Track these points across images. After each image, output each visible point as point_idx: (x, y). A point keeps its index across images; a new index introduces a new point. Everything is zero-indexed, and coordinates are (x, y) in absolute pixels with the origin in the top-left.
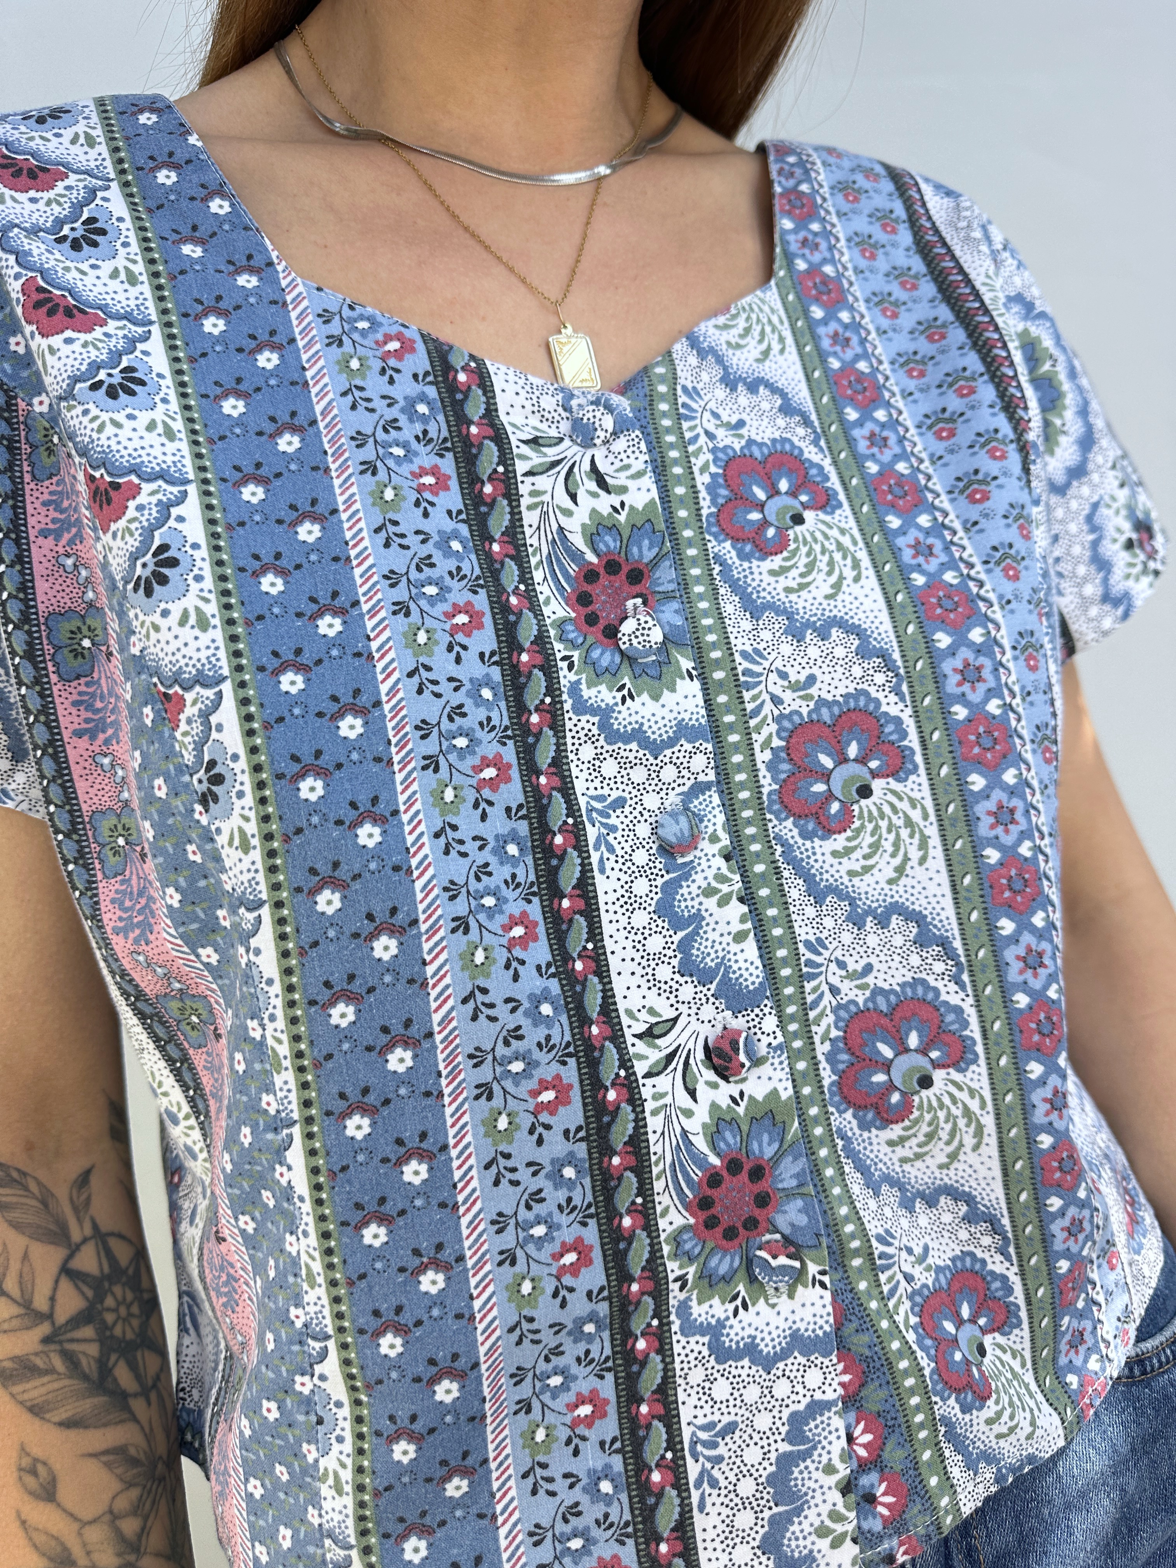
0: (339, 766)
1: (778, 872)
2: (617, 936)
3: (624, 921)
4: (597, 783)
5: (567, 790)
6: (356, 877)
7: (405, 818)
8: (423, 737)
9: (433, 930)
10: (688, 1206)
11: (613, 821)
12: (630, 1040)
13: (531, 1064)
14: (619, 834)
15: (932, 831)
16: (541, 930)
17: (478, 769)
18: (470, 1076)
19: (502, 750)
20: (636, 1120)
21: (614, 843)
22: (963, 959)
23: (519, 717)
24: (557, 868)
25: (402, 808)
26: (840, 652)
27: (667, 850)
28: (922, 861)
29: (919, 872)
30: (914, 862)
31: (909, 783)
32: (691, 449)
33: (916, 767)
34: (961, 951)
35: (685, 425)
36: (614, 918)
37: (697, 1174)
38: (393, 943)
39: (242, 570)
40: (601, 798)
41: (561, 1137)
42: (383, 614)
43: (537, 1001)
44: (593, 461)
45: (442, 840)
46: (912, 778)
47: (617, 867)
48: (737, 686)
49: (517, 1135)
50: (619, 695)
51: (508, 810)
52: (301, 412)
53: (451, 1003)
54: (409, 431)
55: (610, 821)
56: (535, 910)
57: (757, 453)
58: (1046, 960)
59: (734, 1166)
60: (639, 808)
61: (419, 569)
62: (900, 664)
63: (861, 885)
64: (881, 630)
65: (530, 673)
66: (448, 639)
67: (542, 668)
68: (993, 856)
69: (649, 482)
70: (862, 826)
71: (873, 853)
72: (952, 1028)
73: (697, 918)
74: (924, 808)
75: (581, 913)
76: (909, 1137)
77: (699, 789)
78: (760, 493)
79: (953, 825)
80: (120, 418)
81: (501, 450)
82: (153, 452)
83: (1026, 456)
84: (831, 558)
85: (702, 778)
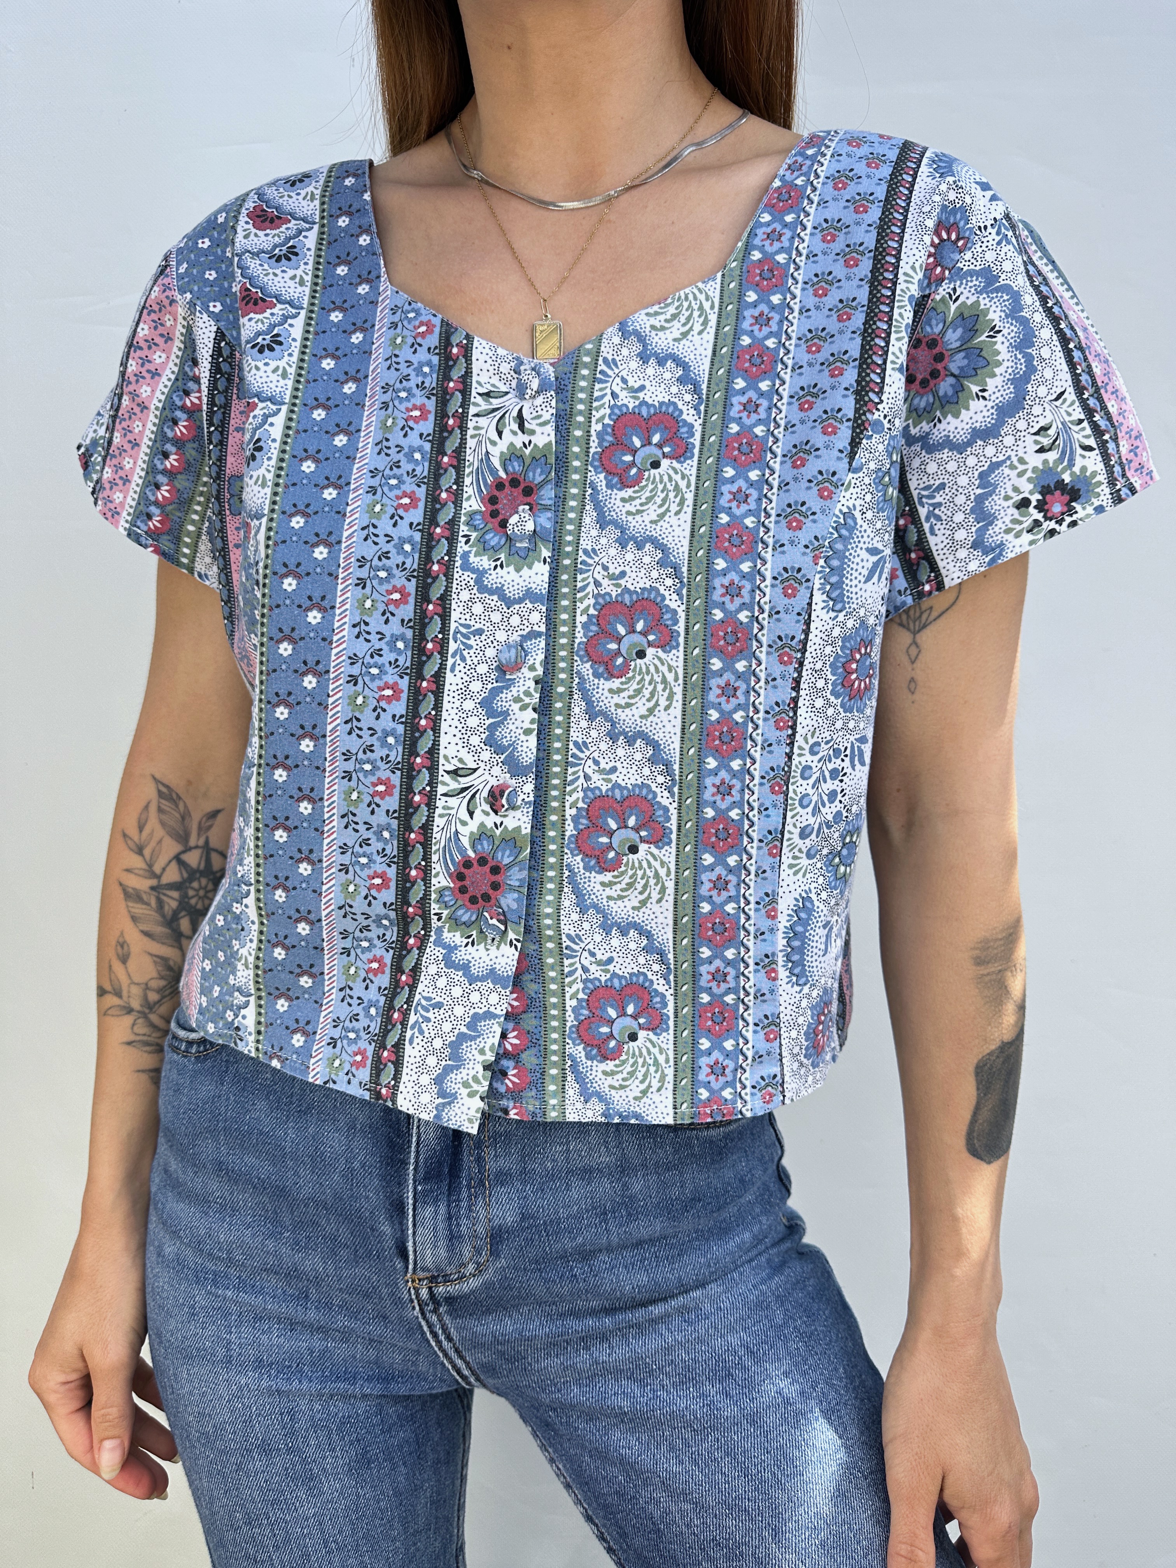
0: (309, 574)
1: (571, 695)
2: (451, 711)
3: (458, 704)
4: (468, 616)
5: (445, 617)
6: (302, 639)
7: (338, 612)
8: (360, 567)
9: (337, 679)
10: (450, 876)
11: (471, 642)
12: (441, 772)
13: (376, 768)
14: (472, 652)
15: (678, 690)
16: (404, 695)
17: (390, 593)
18: (342, 765)
19: (406, 583)
20: (428, 817)
21: (467, 656)
22: (677, 778)
23: (425, 565)
24: (425, 662)
25: (338, 605)
26: (647, 560)
27: (501, 668)
28: (667, 708)
29: (663, 715)
30: (662, 708)
31: (671, 654)
32: (596, 404)
33: (678, 645)
34: (677, 772)
36: (452, 700)
37: (458, 858)
38: (315, 680)
39: (295, 457)
40: (468, 626)
41: (384, 813)
42: (361, 491)
43: (387, 734)
44: (521, 410)
45: (357, 630)
46: (674, 651)
47: (463, 671)
48: (574, 570)
49: (361, 805)
50: (494, 564)
51: (403, 621)
52: (362, 370)
53: (339, 721)
54: (414, 382)
55: (468, 642)
56: (404, 683)
57: (644, 412)
58: (733, 792)
59: (482, 861)
60: (492, 638)
61: (391, 469)
62: (685, 575)
63: (622, 715)
64: (680, 551)
65: (439, 540)
66: (393, 511)
67: (447, 539)
68: (714, 715)
69: (550, 429)
70: (634, 677)
71: (636, 696)
72: (659, 819)
73: (506, 714)
74: (676, 673)
75: (432, 692)
76: (616, 883)
77: (533, 635)
78: (637, 442)
79: (693, 689)
80: (260, 364)
81: (464, 399)
82: (271, 385)
83: (862, 432)
84: (667, 495)
85: (536, 628)
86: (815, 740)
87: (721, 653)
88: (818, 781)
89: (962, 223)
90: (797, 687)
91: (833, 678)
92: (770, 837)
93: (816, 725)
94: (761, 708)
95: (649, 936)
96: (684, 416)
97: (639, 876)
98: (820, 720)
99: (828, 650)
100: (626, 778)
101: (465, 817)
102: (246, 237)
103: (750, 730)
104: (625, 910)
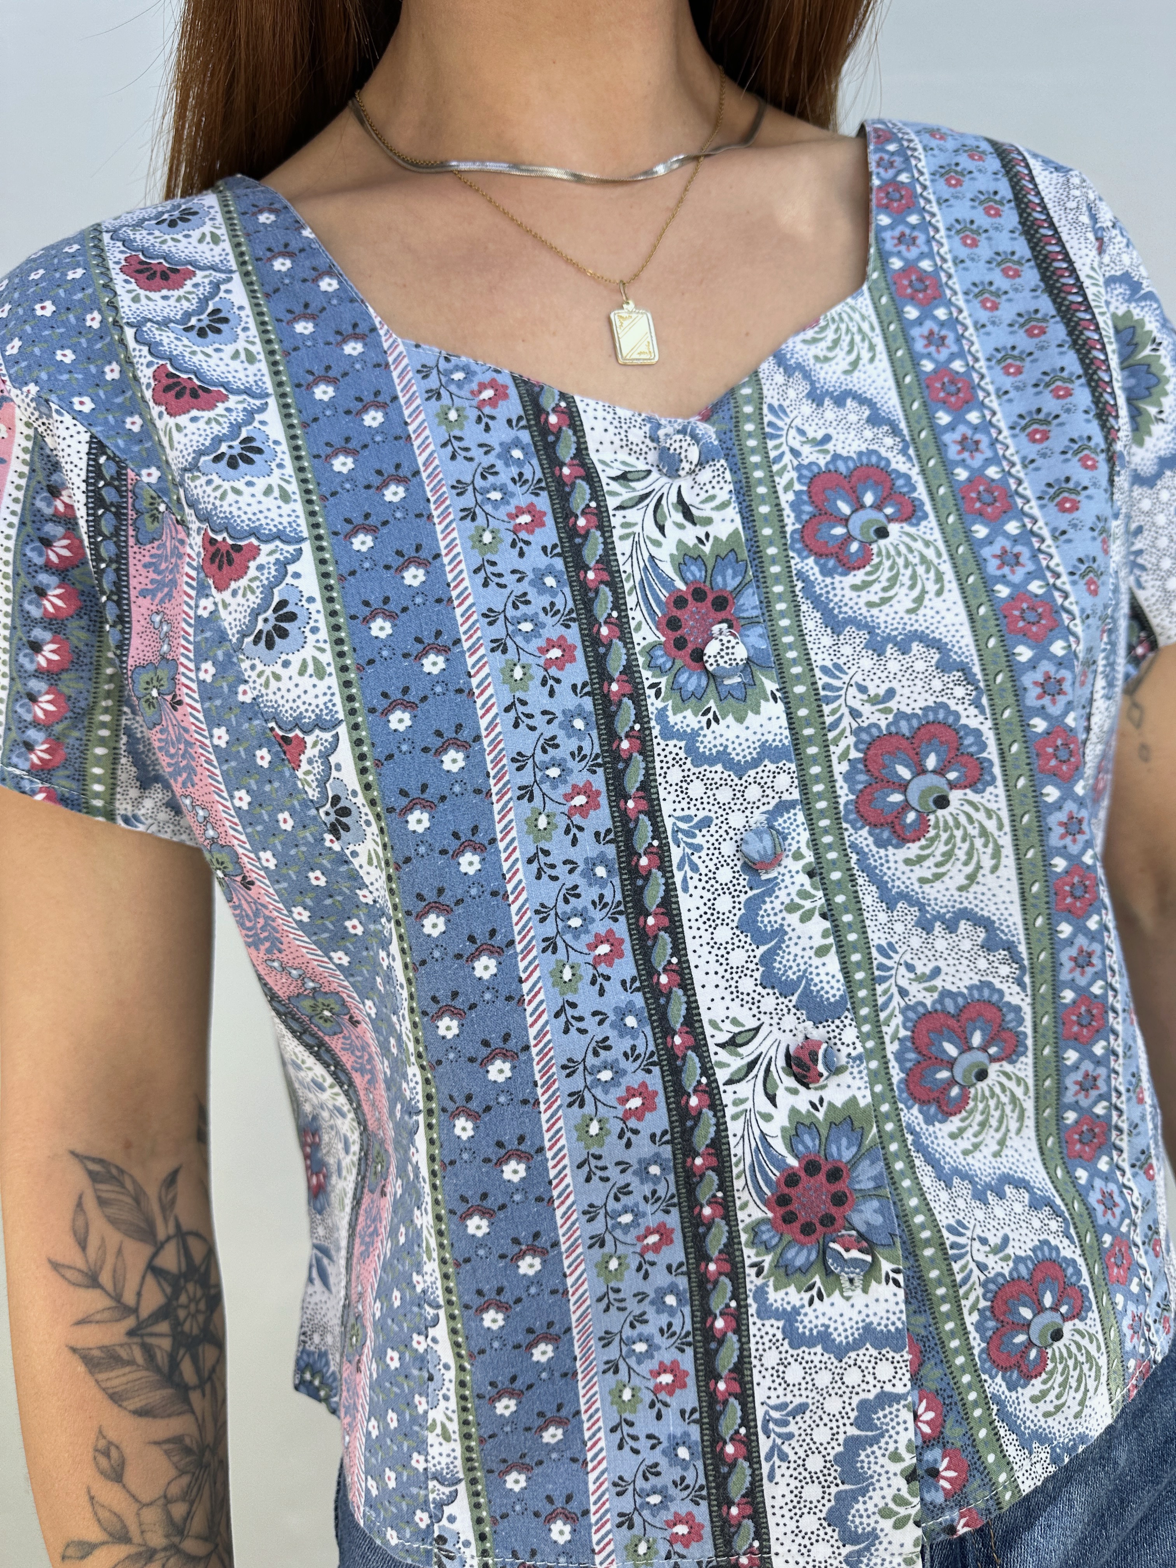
0: (443, 798)
1: (853, 880)
2: (700, 951)
3: (707, 937)
4: (684, 804)
5: (654, 812)
6: (459, 902)
7: (501, 846)
8: (519, 769)
9: (527, 950)
10: (766, 1203)
11: (699, 840)
12: (712, 1049)
13: (619, 1073)
14: (703, 854)
15: (1006, 841)
16: (627, 947)
17: (569, 797)
18: (564, 1085)
19: (591, 777)
20: (717, 1125)
21: (698, 862)
22: (1026, 962)
23: (610, 744)
24: (642, 888)
25: (499, 836)
26: (920, 666)
27: (751, 867)
28: (994, 869)
30: (988, 871)
31: (986, 794)
32: (775, 468)
33: (994, 779)
34: (1025, 955)
35: (771, 444)
36: (698, 934)
37: (775, 1174)
38: (492, 963)
39: (353, 617)
40: (687, 819)
41: (647, 1141)
42: (482, 651)
43: (622, 1014)
44: (679, 492)
45: (535, 865)
46: (990, 789)
47: (700, 885)
48: (817, 700)
49: (608, 1140)
50: (704, 720)
51: (597, 834)
52: (405, 465)
53: (545, 1017)
54: (506, 474)
55: (695, 841)
56: (621, 928)
57: (841, 468)
58: (1097, 960)
59: (812, 1167)
60: (725, 827)
61: (515, 607)
62: (980, 677)
63: (931, 892)
64: (962, 644)
65: (620, 701)
66: (542, 673)
67: (630, 697)
68: (1060, 865)
69: (732, 513)
70: (937, 836)
71: (947, 861)
73: (780, 932)
74: (999, 819)
75: (665, 930)
76: (966, 1127)
77: (785, 807)
78: (845, 508)
79: (1026, 835)
80: (240, 485)
81: (592, 488)
82: (270, 515)
83: (1113, 467)
84: (914, 571)
85: (786, 797)
87: (1055, 777)
97: (993, 1108)
100: (956, 980)
104: (987, 1162)
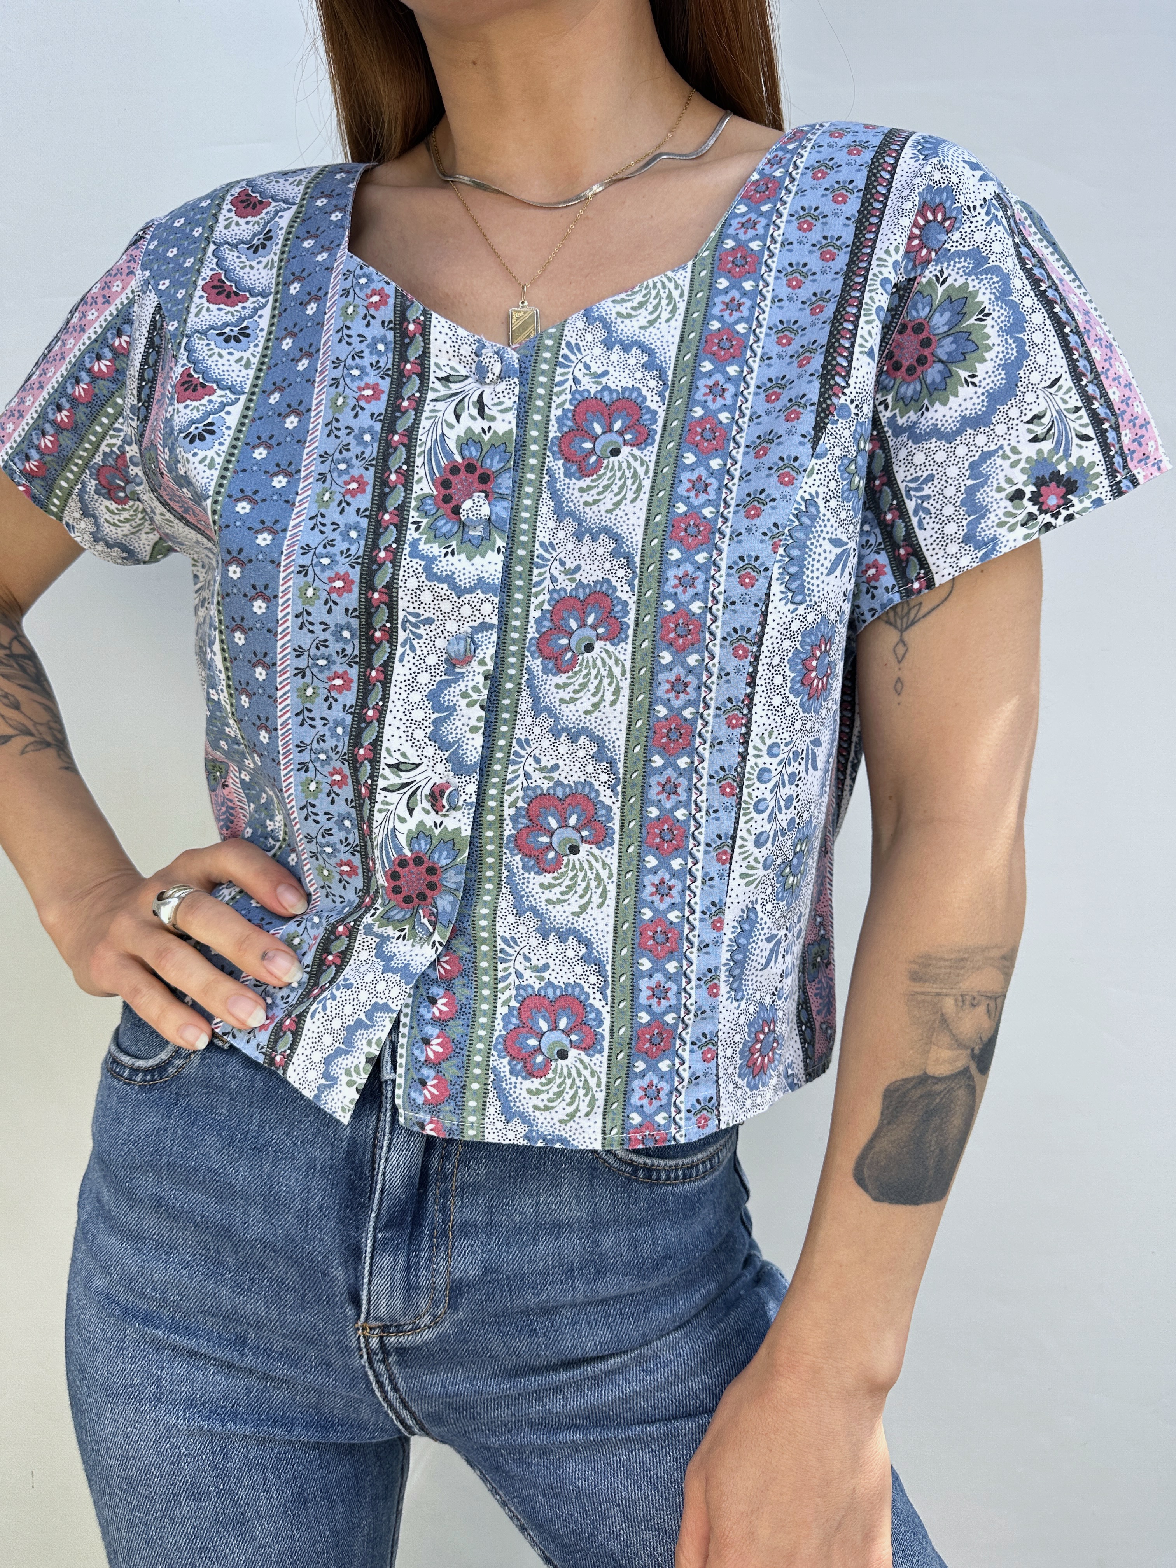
0: (250, 561)
1: (519, 691)
2: (397, 702)
3: (404, 695)
5: (392, 606)
6: (251, 629)
7: (281, 601)
8: (303, 554)
9: (284, 671)
11: (421, 631)
13: (329, 758)
14: (422, 642)
15: (625, 685)
16: (354, 685)
17: (333, 580)
18: (296, 757)
19: (351, 570)
21: (417, 646)
22: (621, 776)
23: (371, 552)
24: (374, 651)
25: (280, 595)
27: (451, 661)
28: (613, 703)
29: (609, 711)
30: (607, 703)
31: (619, 647)
33: (627, 637)
34: (621, 771)
36: (399, 691)
37: (394, 856)
38: (264, 672)
39: (248, 444)
40: (416, 615)
41: (344, 802)
42: (311, 480)
43: (337, 724)
44: (481, 396)
45: (300, 620)
46: (622, 644)
47: (412, 661)
48: (531, 563)
49: (320, 796)
50: (444, 551)
51: (347, 610)
53: (289, 714)
54: (368, 359)
55: (418, 631)
56: (354, 673)
57: (607, 397)
58: (679, 791)
59: (418, 860)
60: (442, 628)
61: (341, 452)
62: (638, 565)
63: (566, 710)
64: (634, 540)
65: (388, 527)
66: (341, 498)
67: (396, 526)
68: (662, 712)
69: (511, 417)
70: (580, 671)
71: (581, 690)
72: (602, 819)
73: (452, 709)
74: (623, 667)
75: (381, 682)
76: (556, 886)
77: (484, 627)
78: (598, 429)
79: (641, 684)
80: (224, 353)
81: (422, 383)
82: (233, 374)
83: (827, 417)
84: (625, 482)
85: (487, 620)
86: (773, 740)
87: (672, 646)
88: (777, 785)
89: (948, 203)
90: (752, 683)
91: (792, 675)
92: (719, 842)
93: (773, 725)
94: (712, 704)
95: (588, 944)
96: (648, 403)
97: (580, 878)
98: (778, 719)
99: (786, 644)
100: (568, 776)
101: (405, 813)
102: (227, 227)
103: (699, 727)
104: (565, 915)
